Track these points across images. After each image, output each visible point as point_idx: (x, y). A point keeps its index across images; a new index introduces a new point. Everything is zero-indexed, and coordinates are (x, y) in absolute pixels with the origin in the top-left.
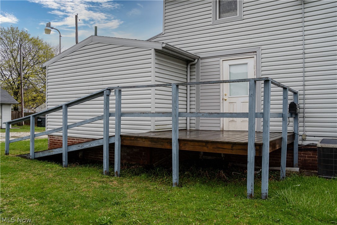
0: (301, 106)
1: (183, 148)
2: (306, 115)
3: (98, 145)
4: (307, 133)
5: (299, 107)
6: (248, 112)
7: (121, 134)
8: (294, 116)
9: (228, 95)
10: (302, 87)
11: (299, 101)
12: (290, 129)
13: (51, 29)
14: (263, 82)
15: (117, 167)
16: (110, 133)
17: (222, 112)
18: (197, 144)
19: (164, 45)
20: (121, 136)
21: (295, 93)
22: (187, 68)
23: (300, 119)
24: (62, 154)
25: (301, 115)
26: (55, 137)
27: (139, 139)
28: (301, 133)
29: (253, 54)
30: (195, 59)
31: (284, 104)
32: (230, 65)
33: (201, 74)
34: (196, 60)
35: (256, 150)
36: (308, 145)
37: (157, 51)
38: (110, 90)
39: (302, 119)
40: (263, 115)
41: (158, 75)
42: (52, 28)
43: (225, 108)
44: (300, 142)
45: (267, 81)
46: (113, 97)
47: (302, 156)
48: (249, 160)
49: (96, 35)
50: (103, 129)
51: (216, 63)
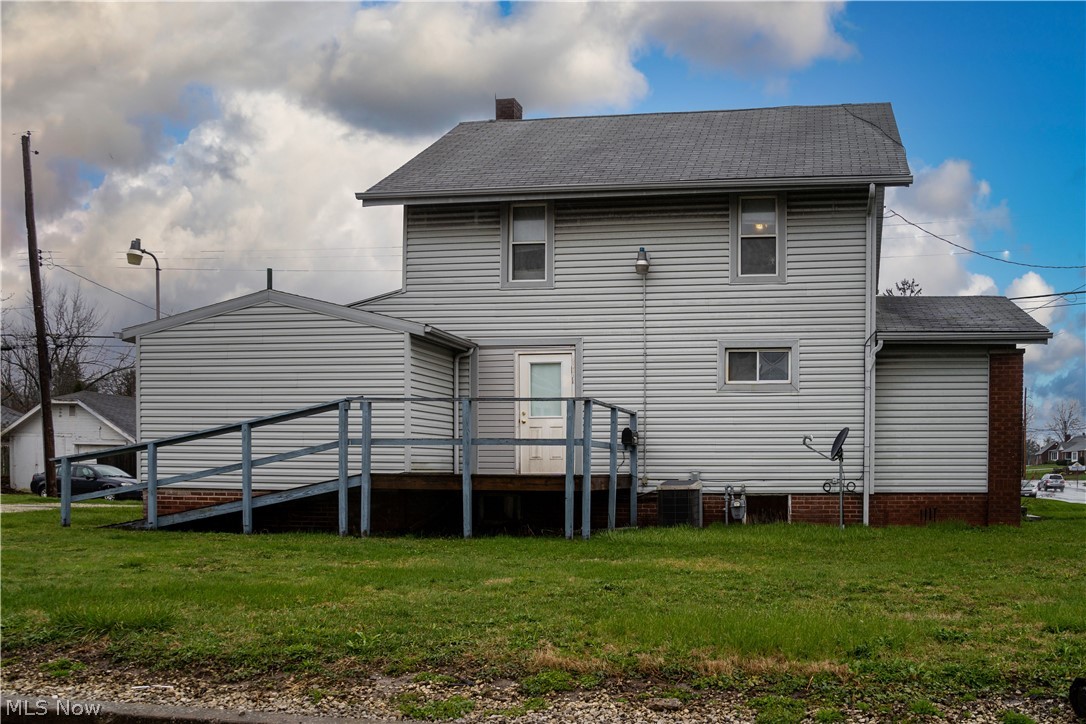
0: (641, 434)
1: (478, 488)
2: (647, 447)
3: (324, 492)
4: (649, 475)
5: (637, 436)
6: (565, 437)
7: (372, 472)
8: (629, 449)
9: (528, 414)
10: (642, 406)
11: (638, 426)
12: (625, 470)
13: (144, 255)
14: (583, 402)
15: (365, 524)
16: (349, 472)
17: (517, 437)
18: (498, 480)
19: (428, 329)
20: (372, 475)
21: (633, 415)
22: (453, 363)
23: (640, 455)
24: (241, 512)
25: (640, 448)
26: (166, 491)
27: (405, 478)
28: (640, 475)
29: (569, 348)
30: (469, 349)
31: (613, 430)
32: (532, 365)
33: (479, 376)
34: (472, 350)
35: (576, 484)
36: (651, 493)
37: (413, 337)
38: (348, 401)
39: (642, 454)
40: (583, 442)
41: (414, 377)
42: (143, 251)
43: (524, 433)
44: (639, 490)
45: (588, 402)
46: (355, 413)
47: (642, 511)
48: (567, 496)
49: (270, 286)
50: (337, 464)
51: (510, 357)
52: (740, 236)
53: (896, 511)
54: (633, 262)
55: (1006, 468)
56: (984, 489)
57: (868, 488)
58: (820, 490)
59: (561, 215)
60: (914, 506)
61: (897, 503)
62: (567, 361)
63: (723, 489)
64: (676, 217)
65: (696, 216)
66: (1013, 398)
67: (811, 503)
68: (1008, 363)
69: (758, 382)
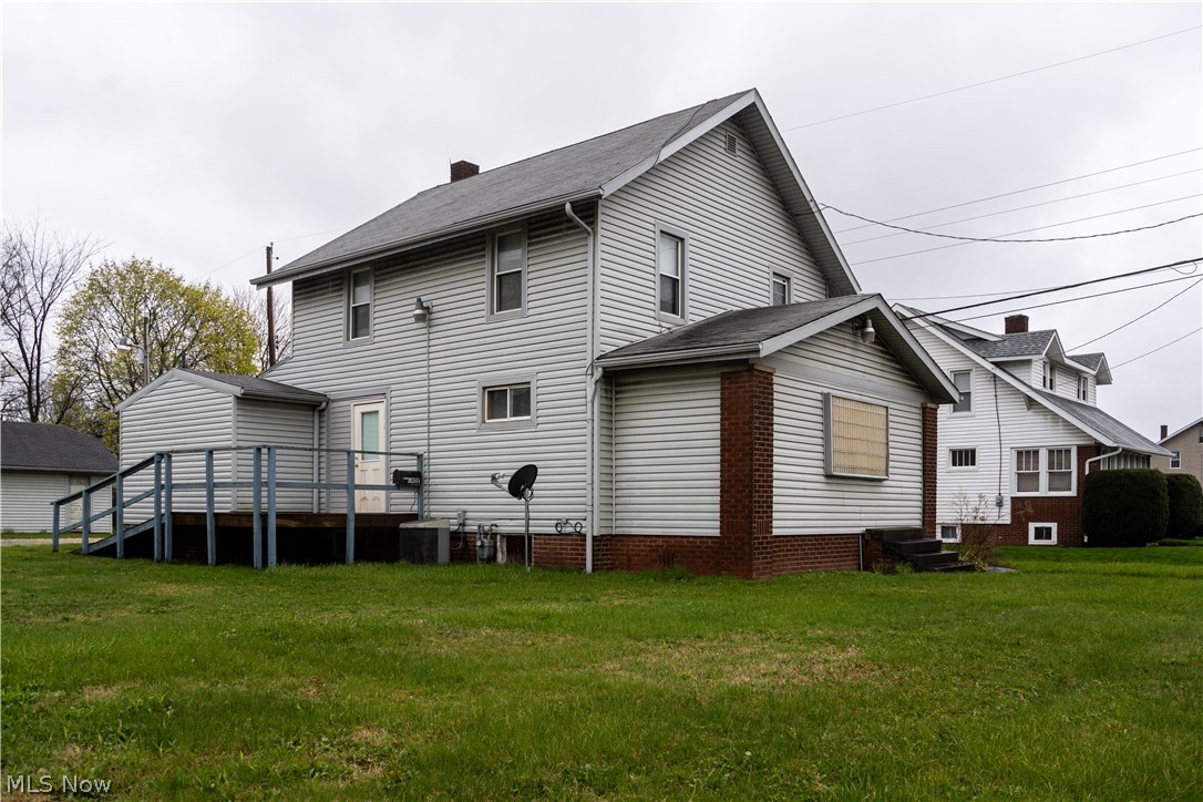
0: (426, 475)
2: (430, 487)
7: (172, 511)
10: (426, 448)
15: (166, 554)
20: (173, 514)
21: (419, 457)
22: (313, 416)
23: (426, 494)
29: (382, 397)
30: (321, 403)
32: (363, 414)
33: (331, 426)
34: (324, 404)
48: (254, 531)
51: (347, 408)
52: (496, 274)
53: (636, 555)
54: (411, 314)
55: (737, 506)
56: (717, 533)
57: (591, 529)
58: (552, 530)
59: (379, 275)
60: (653, 551)
61: (638, 546)
62: (381, 408)
63: (476, 528)
64: (450, 263)
65: (463, 260)
66: (744, 423)
67: (549, 544)
68: (737, 383)
69: (509, 419)
